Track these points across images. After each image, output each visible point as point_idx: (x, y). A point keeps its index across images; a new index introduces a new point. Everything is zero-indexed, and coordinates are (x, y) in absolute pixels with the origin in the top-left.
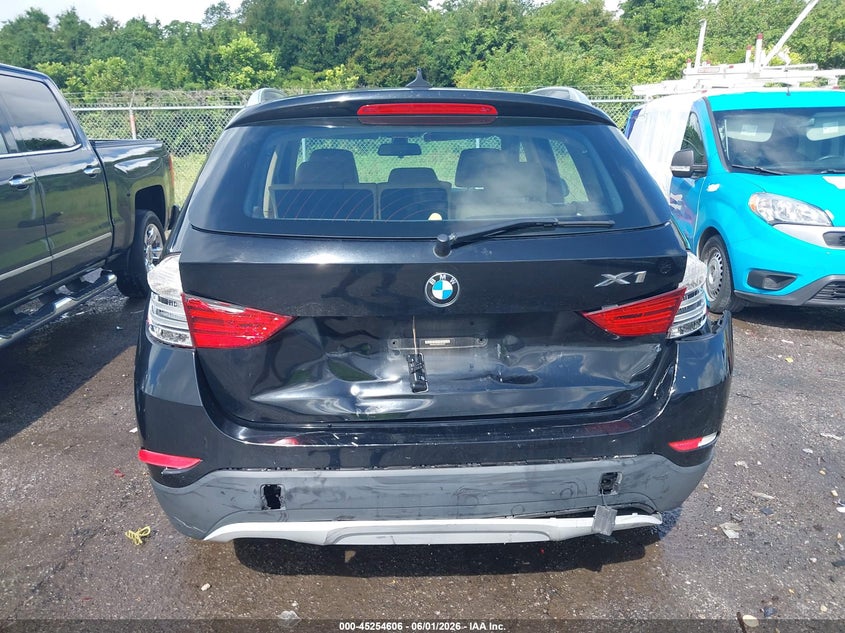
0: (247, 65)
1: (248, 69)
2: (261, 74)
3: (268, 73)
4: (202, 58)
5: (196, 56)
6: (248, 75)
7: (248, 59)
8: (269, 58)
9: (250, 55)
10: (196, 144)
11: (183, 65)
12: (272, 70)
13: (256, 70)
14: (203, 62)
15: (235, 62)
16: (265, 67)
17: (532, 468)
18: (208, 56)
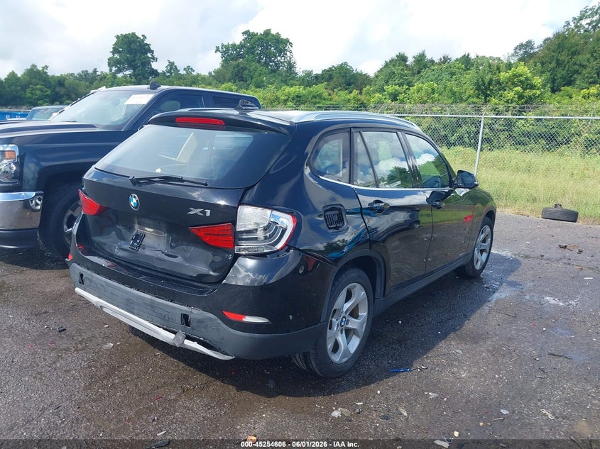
0: (519, 86)
1: (519, 89)
2: (528, 93)
3: (534, 91)
4: (487, 81)
5: (483, 81)
6: (517, 93)
7: (521, 82)
8: (538, 81)
9: (522, 78)
10: (467, 140)
11: (471, 87)
12: (538, 89)
13: (525, 89)
14: (486, 84)
15: (509, 84)
16: (533, 87)
17: (153, 298)
18: (491, 80)
